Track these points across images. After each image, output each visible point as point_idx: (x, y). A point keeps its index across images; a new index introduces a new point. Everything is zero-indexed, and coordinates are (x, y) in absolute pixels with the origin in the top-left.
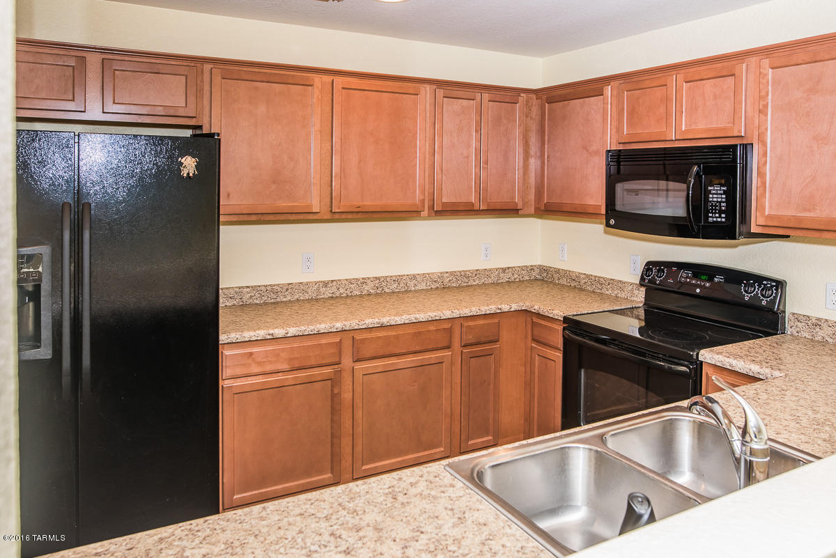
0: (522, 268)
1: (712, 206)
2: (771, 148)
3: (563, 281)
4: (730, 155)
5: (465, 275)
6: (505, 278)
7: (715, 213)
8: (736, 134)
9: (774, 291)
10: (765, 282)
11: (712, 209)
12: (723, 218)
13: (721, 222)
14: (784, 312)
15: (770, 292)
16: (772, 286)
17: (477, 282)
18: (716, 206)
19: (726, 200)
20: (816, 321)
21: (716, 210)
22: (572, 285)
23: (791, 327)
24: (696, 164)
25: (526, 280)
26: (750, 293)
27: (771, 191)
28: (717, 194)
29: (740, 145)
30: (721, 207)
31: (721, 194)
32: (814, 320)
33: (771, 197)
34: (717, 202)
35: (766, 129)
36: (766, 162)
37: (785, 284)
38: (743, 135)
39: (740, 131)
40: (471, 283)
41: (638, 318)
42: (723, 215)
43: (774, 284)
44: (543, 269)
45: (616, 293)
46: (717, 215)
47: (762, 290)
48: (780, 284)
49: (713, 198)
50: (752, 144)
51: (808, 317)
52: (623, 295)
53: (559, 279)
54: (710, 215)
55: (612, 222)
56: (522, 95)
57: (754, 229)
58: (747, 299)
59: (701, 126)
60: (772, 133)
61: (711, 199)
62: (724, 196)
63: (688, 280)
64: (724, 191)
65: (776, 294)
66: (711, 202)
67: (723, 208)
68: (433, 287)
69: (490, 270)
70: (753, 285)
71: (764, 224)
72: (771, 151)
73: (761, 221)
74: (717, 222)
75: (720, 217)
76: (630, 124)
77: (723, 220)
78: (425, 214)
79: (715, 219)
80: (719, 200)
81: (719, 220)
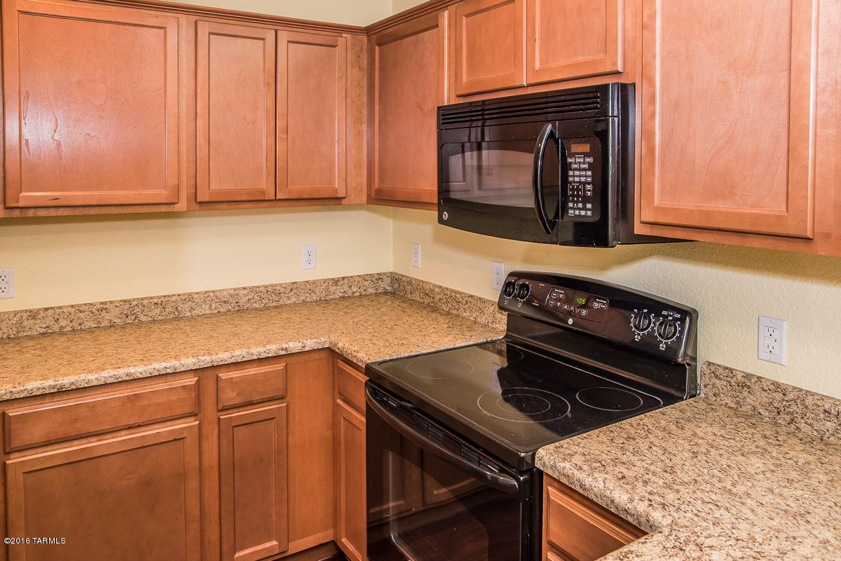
0: (364, 278)
1: (573, 190)
2: (662, 86)
3: (416, 296)
4: (598, 103)
5: (274, 291)
6: (338, 292)
7: (577, 202)
8: (609, 69)
9: (679, 329)
10: (665, 313)
11: (573, 195)
12: (589, 210)
13: (586, 216)
14: (694, 359)
15: (673, 328)
16: (675, 320)
17: (294, 300)
18: (578, 190)
19: (592, 179)
20: (743, 380)
21: (578, 196)
22: (426, 302)
23: (705, 386)
24: (548, 121)
25: (371, 294)
26: (642, 330)
27: (663, 163)
28: (580, 171)
29: (613, 84)
30: (585, 191)
31: (585, 170)
32: (739, 377)
33: (663, 172)
34: (580, 182)
35: (654, 57)
36: (653, 114)
37: (694, 315)
38: (620, 69)
39: (615, 64)
40: (285, 301)
41: (500, 353)
42: (589, 206)
43: (679, 316)
44: (395, 279)
45: (474, 315)
46: (580, 205)
47: (661, 324)
48: (686, 315)
49: (574, 176)
50: (634, 85)
51: (731, 370)
52: (482, 320)
53: (411, 293)
54: (571, 205)
55: (446, 216)
56: (344, 35)
57: (639, 229)
58: (637, 338)
59: (562, 62)
60: (663, 62)
61: (571, 179)
62: (589, 173)
63: (559, 304)
64: (589, 163)
65: (681, 332)
66: (571, 183)
67: (589, 194)
68: (221, 310)
69: (314, 282)
70: (647, 316)
71: (652, 220)
72: (662, 93)
73: (647, 216)
74: (580, 216)
75: (584, 208)
76: (472, 66)
77: (589, 213)
78: (182, 206)
79: (577, 212)
80: (583, 179)
81: (583, 213)
